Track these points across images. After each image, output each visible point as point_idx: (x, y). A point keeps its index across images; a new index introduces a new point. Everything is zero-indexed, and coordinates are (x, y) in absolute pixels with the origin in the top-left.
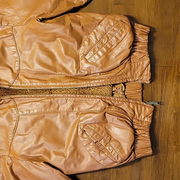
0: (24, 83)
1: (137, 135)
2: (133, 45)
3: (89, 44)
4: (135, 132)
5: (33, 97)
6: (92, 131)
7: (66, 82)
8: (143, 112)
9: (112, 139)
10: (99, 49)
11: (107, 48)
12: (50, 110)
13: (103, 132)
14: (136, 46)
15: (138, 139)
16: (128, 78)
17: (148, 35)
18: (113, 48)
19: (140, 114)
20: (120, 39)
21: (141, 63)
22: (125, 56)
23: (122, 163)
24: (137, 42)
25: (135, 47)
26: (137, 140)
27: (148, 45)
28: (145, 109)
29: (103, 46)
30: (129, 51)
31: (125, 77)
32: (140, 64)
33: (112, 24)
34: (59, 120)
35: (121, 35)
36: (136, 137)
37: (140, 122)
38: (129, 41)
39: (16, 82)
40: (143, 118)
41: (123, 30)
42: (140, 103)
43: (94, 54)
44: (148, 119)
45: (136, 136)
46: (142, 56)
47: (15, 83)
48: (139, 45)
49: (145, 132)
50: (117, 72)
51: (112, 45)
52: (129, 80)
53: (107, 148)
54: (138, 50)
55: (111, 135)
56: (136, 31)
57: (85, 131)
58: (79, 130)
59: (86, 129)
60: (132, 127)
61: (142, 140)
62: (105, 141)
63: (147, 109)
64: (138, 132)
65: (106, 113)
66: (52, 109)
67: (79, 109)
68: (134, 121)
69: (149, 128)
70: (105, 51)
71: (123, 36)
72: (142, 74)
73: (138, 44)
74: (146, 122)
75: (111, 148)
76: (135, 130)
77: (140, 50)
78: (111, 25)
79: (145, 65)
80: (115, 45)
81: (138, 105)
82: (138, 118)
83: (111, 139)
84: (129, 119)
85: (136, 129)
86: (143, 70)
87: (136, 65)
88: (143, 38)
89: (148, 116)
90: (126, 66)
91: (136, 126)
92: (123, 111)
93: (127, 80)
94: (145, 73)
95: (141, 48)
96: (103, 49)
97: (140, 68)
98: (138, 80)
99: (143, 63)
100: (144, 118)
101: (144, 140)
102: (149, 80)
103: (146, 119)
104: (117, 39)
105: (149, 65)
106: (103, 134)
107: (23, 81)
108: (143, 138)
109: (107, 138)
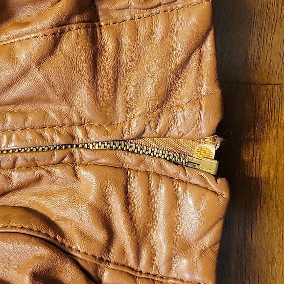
16: (75, 119)
31: (59, 113)
42: (141, 161)
52: (86, 134)
68: (105, 279)
81: (131, 175)
82: (131, 261)
93: (73, 137)
98: (140, 136)
99: (169, 28)
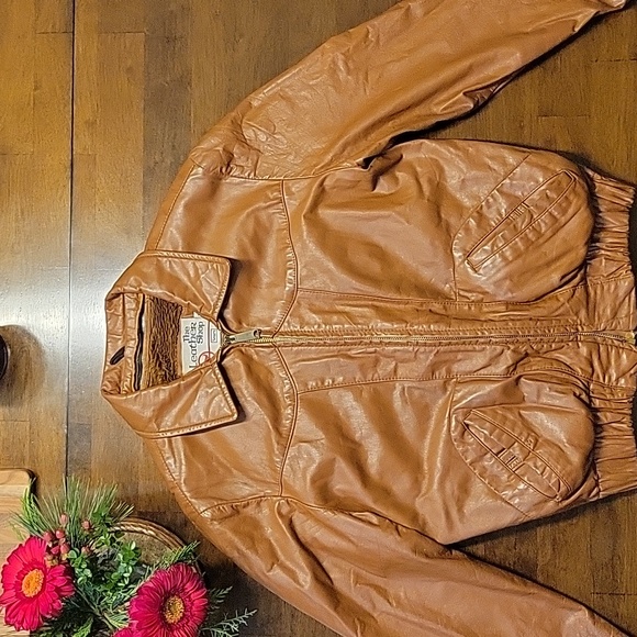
0: (308, 324)
1: (601, 426)
2: (592, 240)
3: (479, 225)
4: (597, 418)
5: (330, 345)
6: (488, 424)
7: (418, 324)
8: (613, 363)
9: (540, 441)
10: (507, 242)
11: (526, 240)
12: (376, 375)
13: (514, 424)
14: (598, 240)
15: (602, 434)
16: (579, 322)
17: (629, 213)
18: (541, 241)
19: (607, 368)
20: (563, 220)
21: (613, 287)
22: (572, 263)
23: (567, 498)
24: (603, 229)
25: (598, 244)
26: (602, 438)
27: (629, 239)
28: (619, 356)
29: (517, 235)
30: (582, 251)
31: (573, 320)
32: (609, 289)
33: (541, 180)
34: (399, 399)
35: (564, 212)
36: (599, 430)
37: (608, 391)
38: (586, 227)
39: (288, 322)
40: (614, 378)
41: (571, 198)
43: (493, 252)
44: (626, 381)
45: (597, 427)
46: (614, 269)
47: (286, 324)
48: (607, 239)
49: (621, 416)
50: (555, 307)
51: (539, 235)
52: (582, 329)
53: (531, 464)
54: (603, 252)
55: (537, 431)
56: (599, 201)
57: (467, 425)
58: (453, 424)
59: (470, 420)
60: (589, 406)
61: (613, 437)
62: (522, 447)
63: (624, 356)
64: (605, 418)
65: (520, 377)
66: (380, 372)
67: (449, 371)
68: (591, 387)
69: (631, 405)
70: (522, 248)
71: (571, 211)
72: (616, 313)
73: (602, 235)
74: (622, 389)
75: (540, 463)
76: (593, 412)
77: (608, 253)
78: (537, 182)
79: (621, 293)
80: (549, 234)
81: (601, 345)
82: (601, 380)
83: (537, 441)
84: (581, 385)
85: (597, 410)
86: (618, 303)
87: (599, 292)
88: (616, 220)
89: (628, 375)
90: (577, 294)
91: (597, 401)
92: (563, 367)
94: (623, 312)
95: (613, 247)
96: (516, 243)
97: (609, 300)
98: (605, 330)
99: (617, 287)
100: (617, 380)
101: (619, 437)
102: (634, 331)
103: (622, 381)
104: (555, 219)
105: (633, 293)
106: (518, 430)
107: (307, 318)
108: (615, 433)
109: (526, 440)
